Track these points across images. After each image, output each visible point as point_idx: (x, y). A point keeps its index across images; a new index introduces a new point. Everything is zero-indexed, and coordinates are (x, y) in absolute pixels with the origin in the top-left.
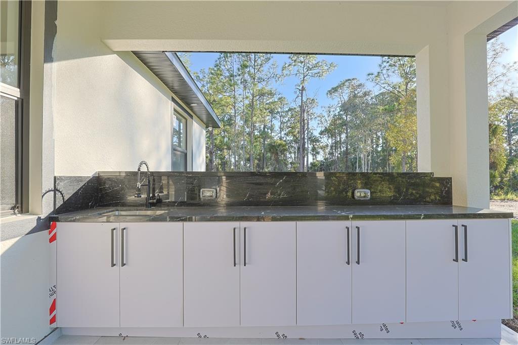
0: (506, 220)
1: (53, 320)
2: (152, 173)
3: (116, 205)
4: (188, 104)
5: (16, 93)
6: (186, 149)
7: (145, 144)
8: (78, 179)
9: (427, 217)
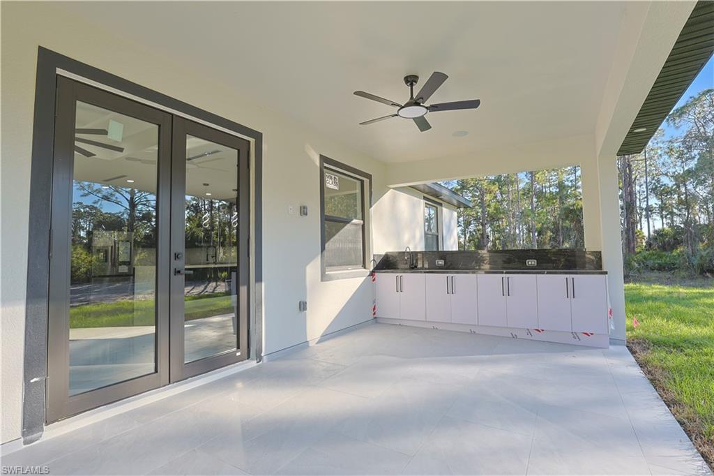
0: (603, 276)
1: (374, 314)
2: (412, 252)
3: (395, 269)
4: (437, 197)
5: (362, 222)
6: (438, 232)
7: (406, 236)
8: (380, 255)
9: (548, 273)
